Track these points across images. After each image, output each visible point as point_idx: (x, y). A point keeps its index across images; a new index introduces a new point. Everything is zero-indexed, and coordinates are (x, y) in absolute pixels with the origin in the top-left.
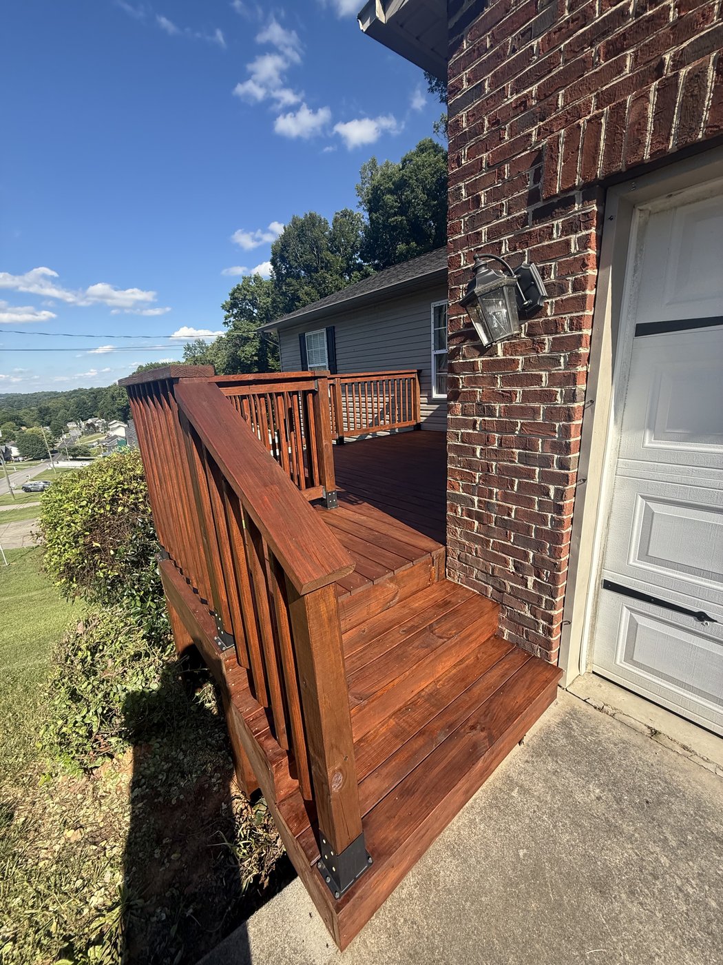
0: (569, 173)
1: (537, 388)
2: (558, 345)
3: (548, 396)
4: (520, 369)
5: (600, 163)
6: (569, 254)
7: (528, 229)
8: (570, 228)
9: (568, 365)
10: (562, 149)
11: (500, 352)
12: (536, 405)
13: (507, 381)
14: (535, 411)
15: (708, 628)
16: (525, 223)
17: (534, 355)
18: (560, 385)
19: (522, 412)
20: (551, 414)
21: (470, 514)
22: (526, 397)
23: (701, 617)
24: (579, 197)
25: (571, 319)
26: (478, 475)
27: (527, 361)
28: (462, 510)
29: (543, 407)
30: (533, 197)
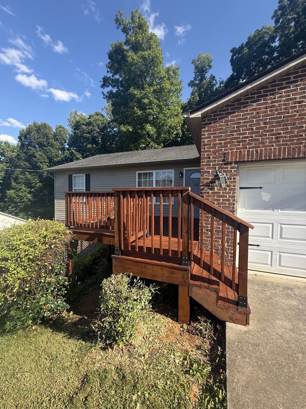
0: (232, 159)
1: (226, 198)
2: (230, 190)
3: (229, 200)
4: (221, 194)
5: (238, 159)
6: (232, 173)
7: (222, 166)
8: (232, 168)
9: (233, 194)
10: (230, 154)
11: (216, 190)
12: (226, 202)
13: (217, 196)
14: (226, 203)
15: (259, 248)
16: (222, 165)
17: (225, 191)
18: (231, 198)
19: (222, 203)
20: (230, 204)
21: (207, 230)
22: (223, 200)
23: (258, 246)
24: (233, 163)
25: (233, 185)
26: (210, 219)
27: (223, 192)
28: (205, 230)
29: (227, 202)
30: (223, 161)
